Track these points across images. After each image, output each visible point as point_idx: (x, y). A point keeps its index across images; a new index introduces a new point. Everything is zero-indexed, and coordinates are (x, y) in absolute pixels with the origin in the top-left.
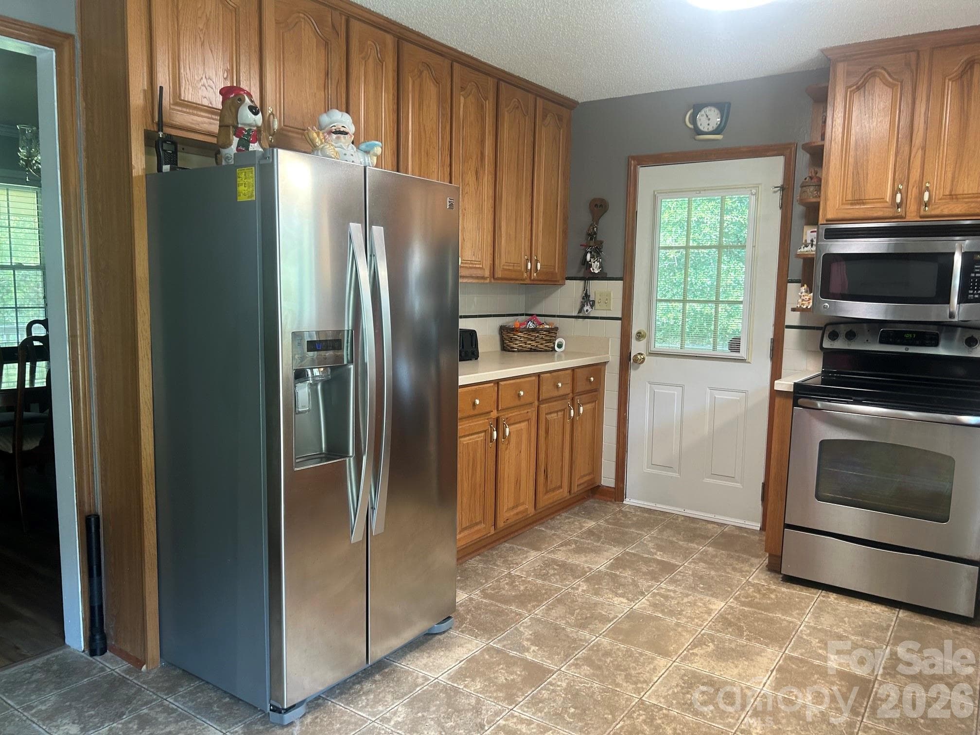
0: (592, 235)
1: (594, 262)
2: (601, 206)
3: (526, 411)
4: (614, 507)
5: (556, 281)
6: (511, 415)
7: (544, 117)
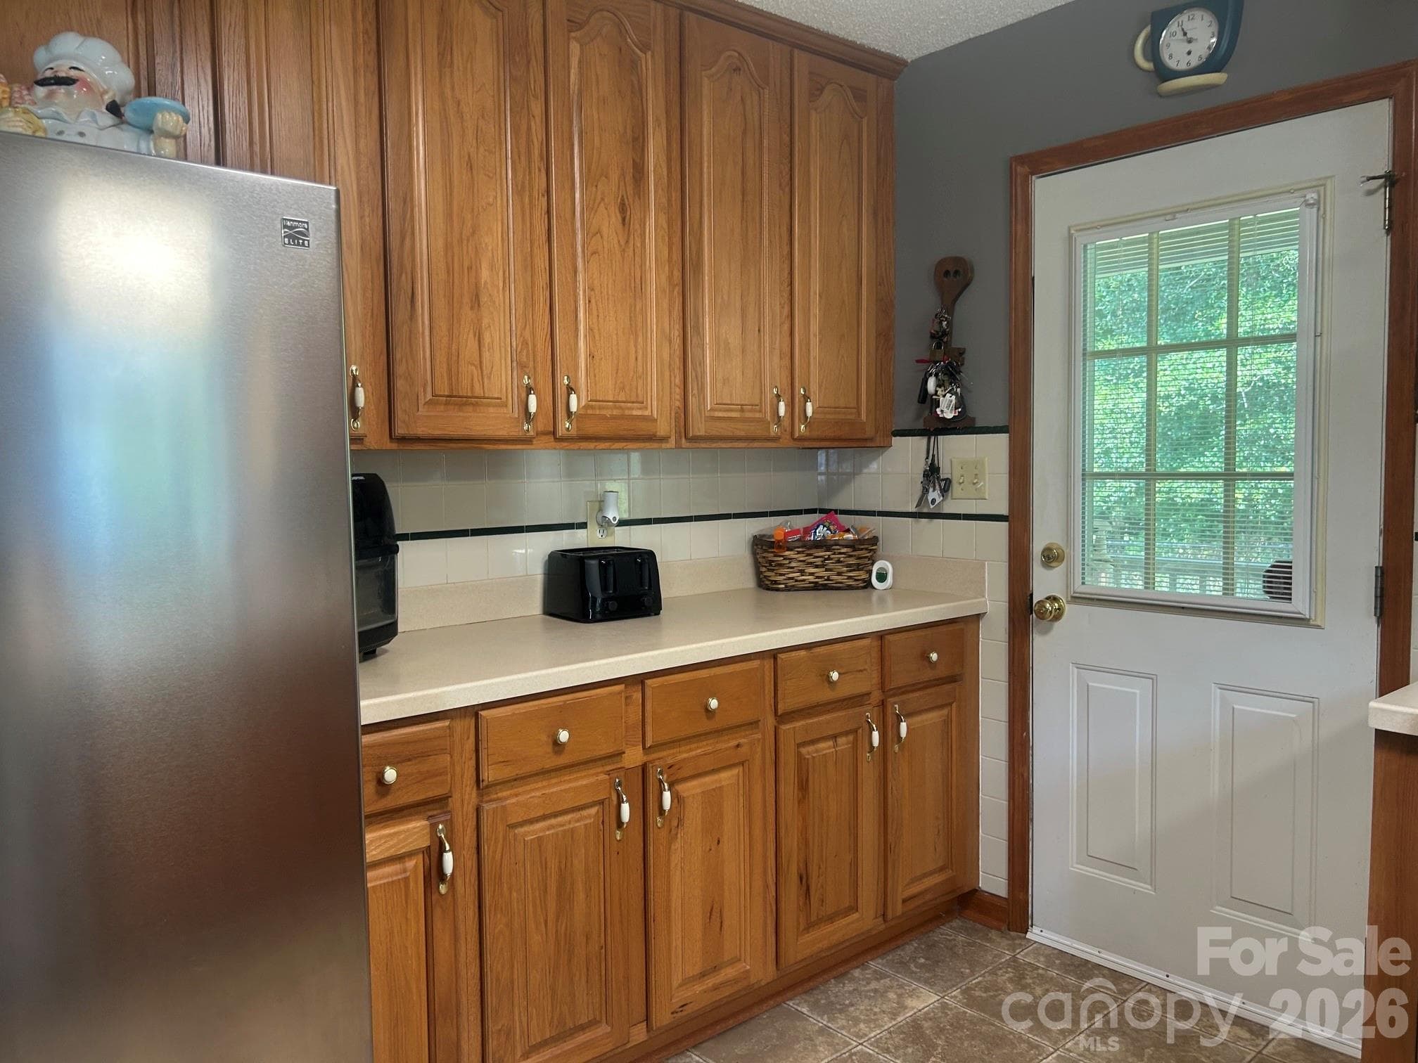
0: (940, 338)
1: (944, 396)
2: (956, 272)
3: (734, 743)
4: (999, 948)
5: (866, 440)
6: (685, 755)
7: (816, 91)
